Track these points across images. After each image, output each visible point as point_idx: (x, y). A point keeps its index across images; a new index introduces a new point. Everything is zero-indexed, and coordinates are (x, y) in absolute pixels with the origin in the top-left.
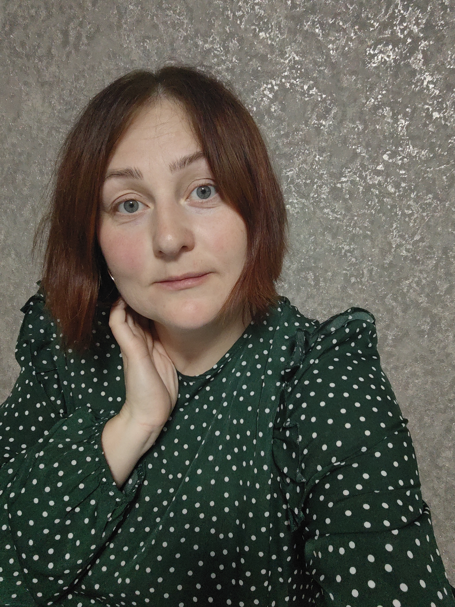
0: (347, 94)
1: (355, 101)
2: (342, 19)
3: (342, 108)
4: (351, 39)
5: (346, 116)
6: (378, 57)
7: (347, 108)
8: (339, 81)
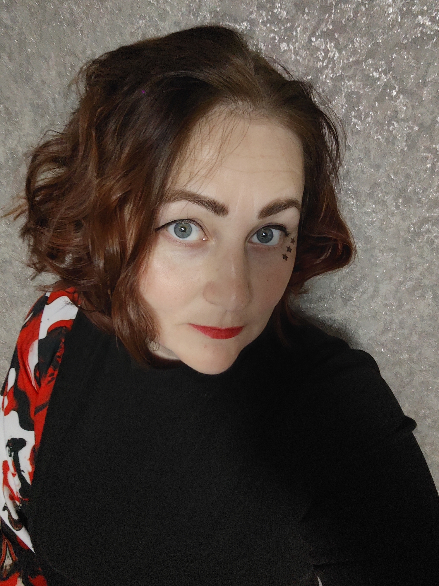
0: (381, 270)
1: (390, 278)
2: (382, 191)
3: (374, 283)
4: (393, 214)
5: (378, 292)
6: (424, 236)
7: (381, 285)
8: (372, 256)
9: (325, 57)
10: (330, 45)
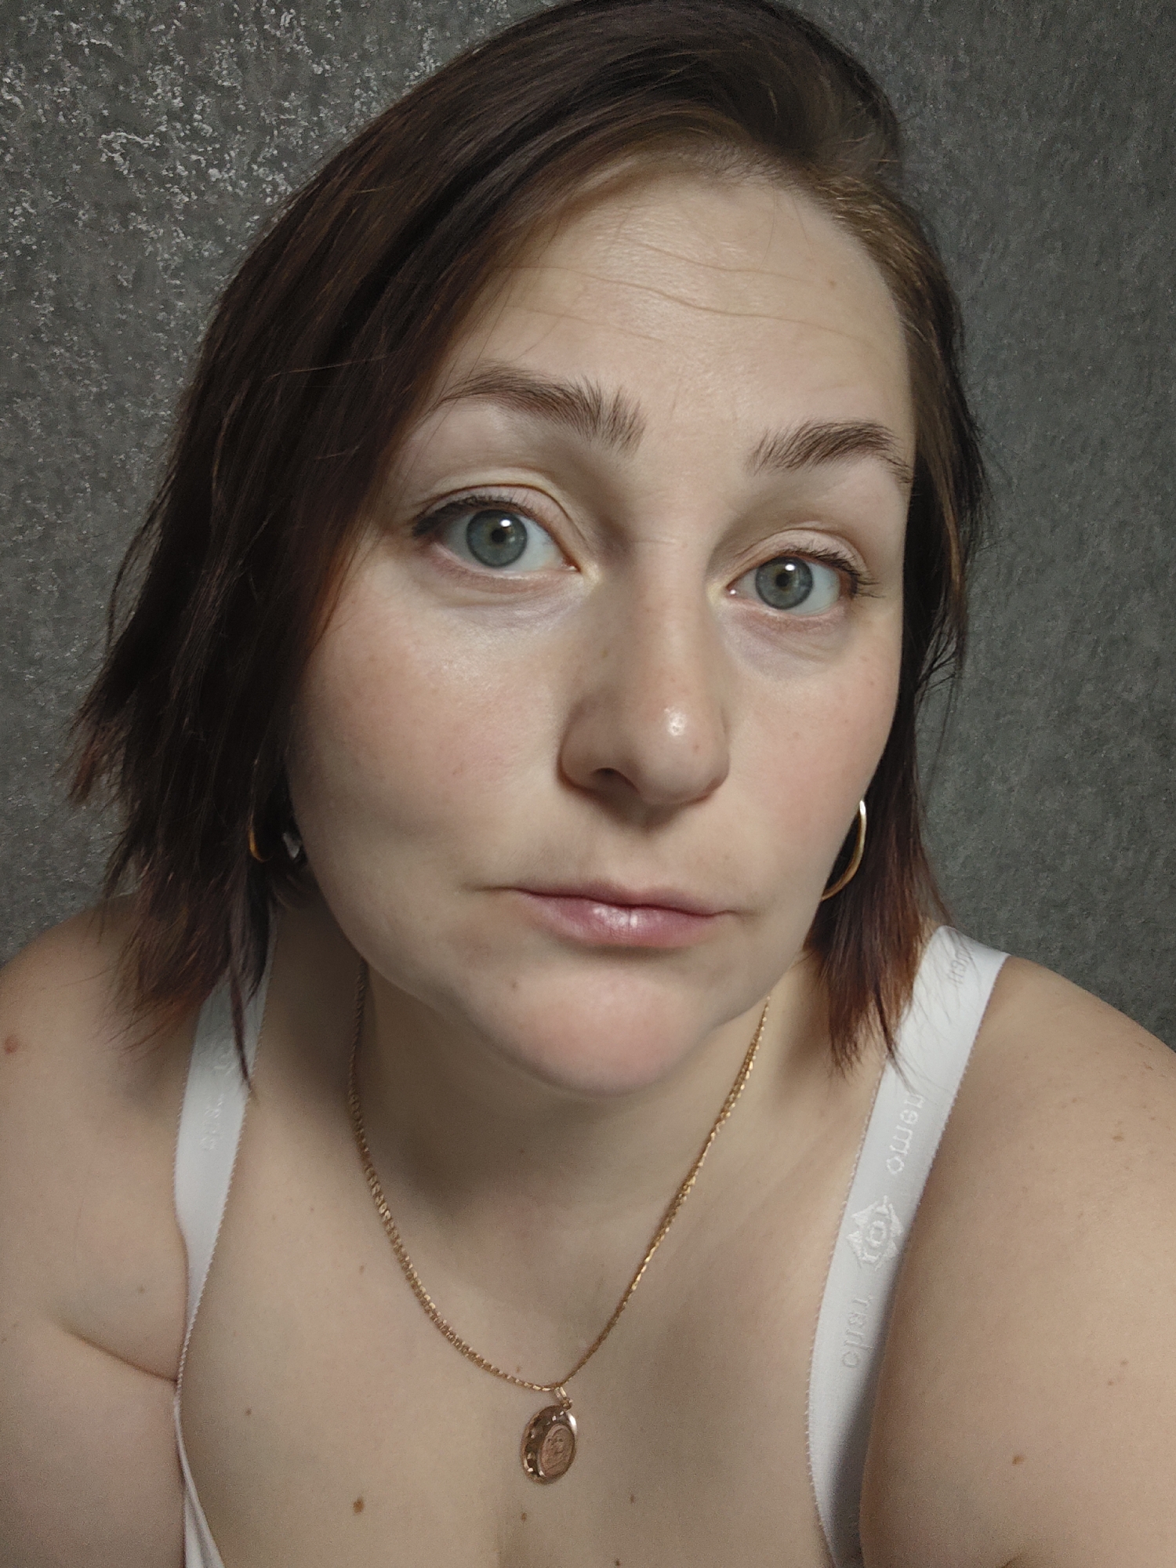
9: (274, 191)
10: (279, 178)
